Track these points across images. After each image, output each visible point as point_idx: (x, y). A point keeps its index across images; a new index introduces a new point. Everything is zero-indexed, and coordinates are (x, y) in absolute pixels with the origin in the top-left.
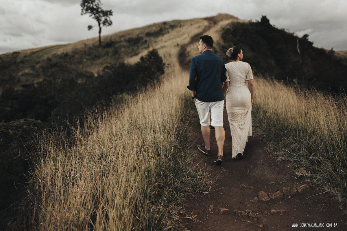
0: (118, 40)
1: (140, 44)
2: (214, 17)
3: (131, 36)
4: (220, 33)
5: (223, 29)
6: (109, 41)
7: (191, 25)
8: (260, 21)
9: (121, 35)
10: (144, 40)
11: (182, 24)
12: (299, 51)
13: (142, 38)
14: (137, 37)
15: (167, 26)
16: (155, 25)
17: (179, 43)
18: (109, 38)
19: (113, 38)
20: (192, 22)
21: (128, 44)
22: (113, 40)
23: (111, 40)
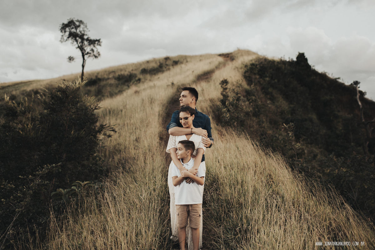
0: (106, 77)
1: (131, 83)
2: (231, 53)
3: (123, 73)
4: (240, 70)
5: (246, 66)
6: (94, 78)
7: (200, 60)
8: (295, 59)
9: (111, 70)
10: (137, 79)
11: (189, 60)
12: (360, 103)
13: (135, 76)
14: (129, 74)
15: (169, 62)
16: (154, 60)
17: (175, 82)
18: (96, 74)
19: (100, 74)
20: (201, 58)
21: (117, 82)
22: (99, 77)
23: (96, 77)
